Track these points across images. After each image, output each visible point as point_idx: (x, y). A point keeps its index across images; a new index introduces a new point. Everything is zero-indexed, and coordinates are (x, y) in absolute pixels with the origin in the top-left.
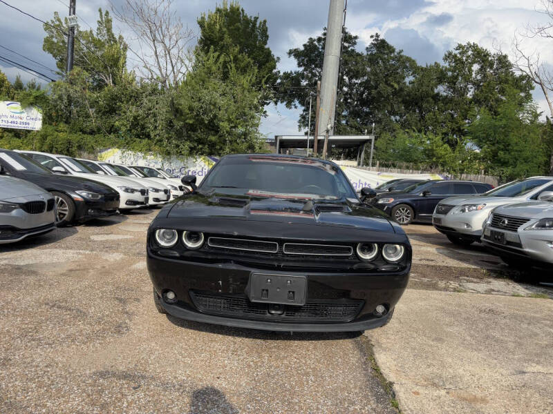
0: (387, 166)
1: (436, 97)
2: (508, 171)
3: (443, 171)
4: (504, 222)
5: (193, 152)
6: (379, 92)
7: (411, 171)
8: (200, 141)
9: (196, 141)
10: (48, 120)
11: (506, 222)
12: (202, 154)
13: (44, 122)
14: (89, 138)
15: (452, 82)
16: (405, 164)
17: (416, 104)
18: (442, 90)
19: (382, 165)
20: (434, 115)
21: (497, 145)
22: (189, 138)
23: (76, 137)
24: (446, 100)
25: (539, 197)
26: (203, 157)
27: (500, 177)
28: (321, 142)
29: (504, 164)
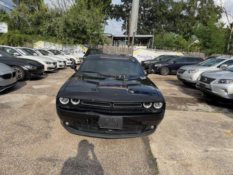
0: (159, 49)
1: (181, 16)
2: (209, 51)
3: (183, 51)
4: (205, 80)
5: (75, 43)
6: (157, 15)
7: (169, 51)
8: (78, 38)
9: (77, 38)
10: (10, 28)
11: (206, 80)
12: (79, 44)
13: (9, 29)
14: (29, 36)
15: (188, 9)
16: (167, 48)
17: (173, 19)
18: (184, 13)
19: (157, 48)
20: (180, 24)
21: (206, 39)
22: (74, 37)
23: (23, 36)
24: (186, 18)
25: (221, 67)
26: (80, 45)
27: (206, 53)
28: (131, 38)
29: (208, 47)
